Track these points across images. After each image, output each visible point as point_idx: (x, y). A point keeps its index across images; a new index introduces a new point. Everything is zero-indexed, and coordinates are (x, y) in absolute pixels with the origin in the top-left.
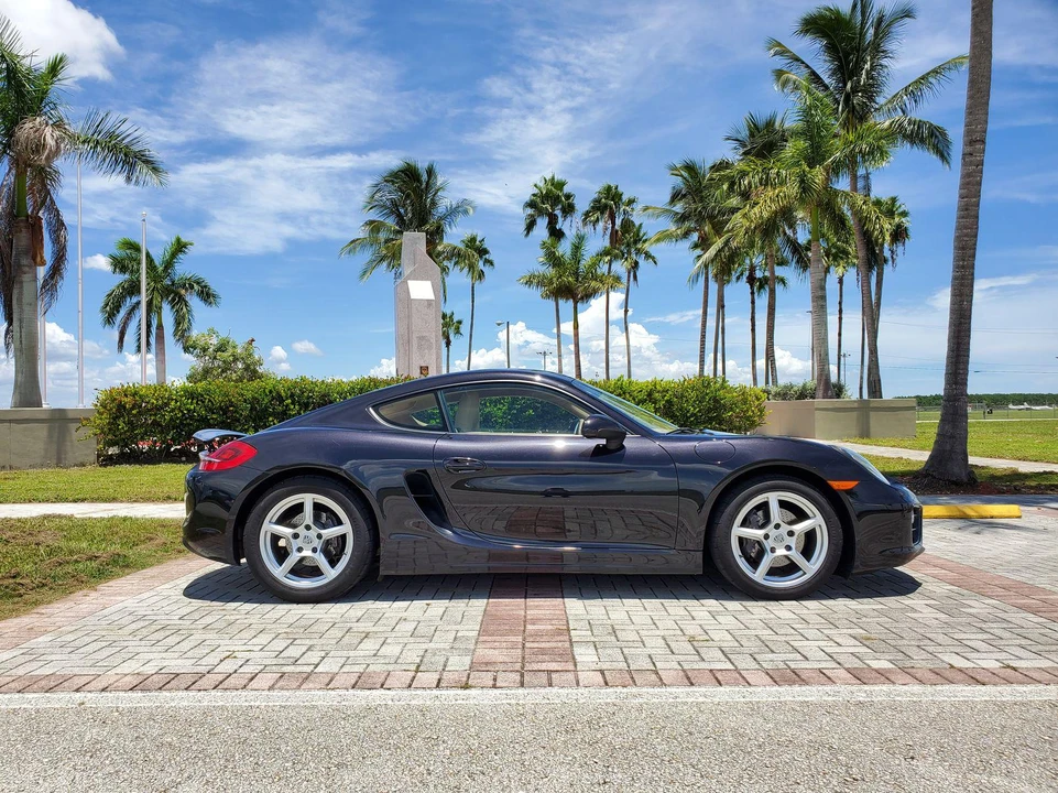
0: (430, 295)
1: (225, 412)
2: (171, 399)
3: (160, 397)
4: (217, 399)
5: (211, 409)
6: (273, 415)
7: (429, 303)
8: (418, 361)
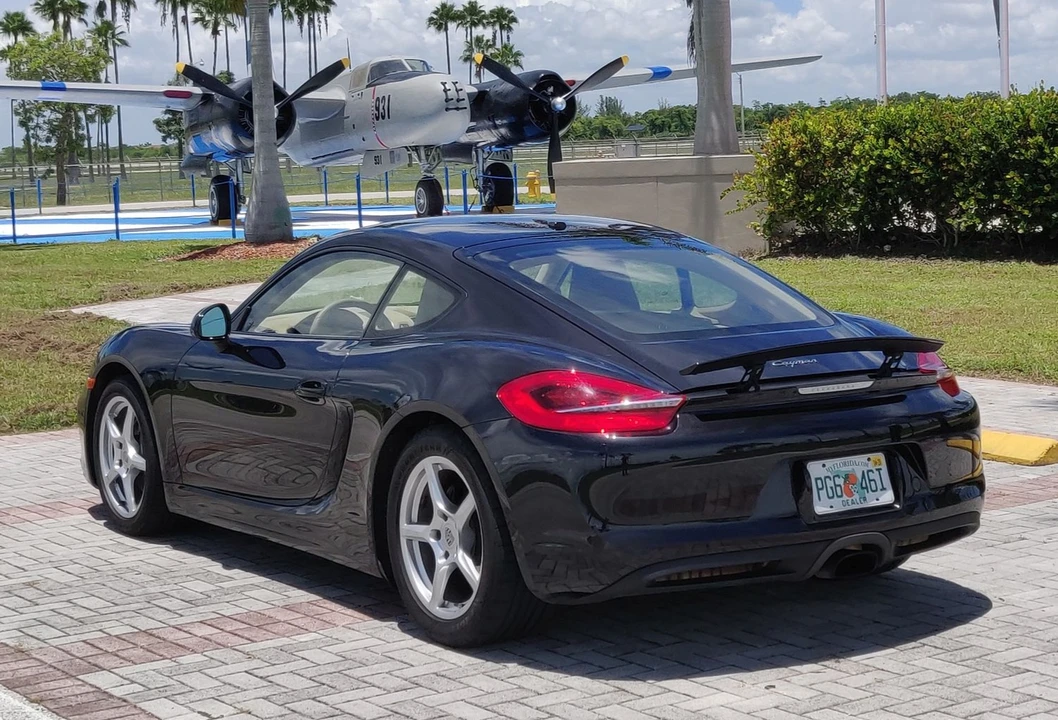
1: (938, 161)
2: (860, 138)
3: (842, 136)
4: (925, 136)
5: (917, 157)
6: (1019, 166)
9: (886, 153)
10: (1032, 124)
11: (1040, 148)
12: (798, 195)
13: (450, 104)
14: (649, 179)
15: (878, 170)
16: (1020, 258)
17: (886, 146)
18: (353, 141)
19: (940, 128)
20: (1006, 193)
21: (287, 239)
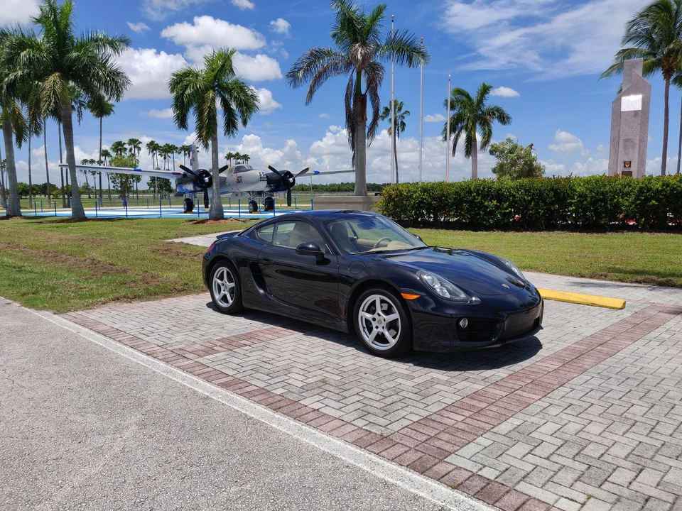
0: (639, 107)
1: (441, 200)
2: (415, 192)
3: (409, 191)
4: (437, 193)
5: (434, 198)
6: (466, 202)
7: (636, 113)
8: (623, 158)
10: (472, 190)
11: (474, 196)
12: (395, 209)
13: (261, 179)
14: (345, 203)
15: (422, 202)
16: (467, 230)
17: (424, 195)
18: (229, 189)
19: (442, 190)
20: (462, 210)
21: (223, 218)
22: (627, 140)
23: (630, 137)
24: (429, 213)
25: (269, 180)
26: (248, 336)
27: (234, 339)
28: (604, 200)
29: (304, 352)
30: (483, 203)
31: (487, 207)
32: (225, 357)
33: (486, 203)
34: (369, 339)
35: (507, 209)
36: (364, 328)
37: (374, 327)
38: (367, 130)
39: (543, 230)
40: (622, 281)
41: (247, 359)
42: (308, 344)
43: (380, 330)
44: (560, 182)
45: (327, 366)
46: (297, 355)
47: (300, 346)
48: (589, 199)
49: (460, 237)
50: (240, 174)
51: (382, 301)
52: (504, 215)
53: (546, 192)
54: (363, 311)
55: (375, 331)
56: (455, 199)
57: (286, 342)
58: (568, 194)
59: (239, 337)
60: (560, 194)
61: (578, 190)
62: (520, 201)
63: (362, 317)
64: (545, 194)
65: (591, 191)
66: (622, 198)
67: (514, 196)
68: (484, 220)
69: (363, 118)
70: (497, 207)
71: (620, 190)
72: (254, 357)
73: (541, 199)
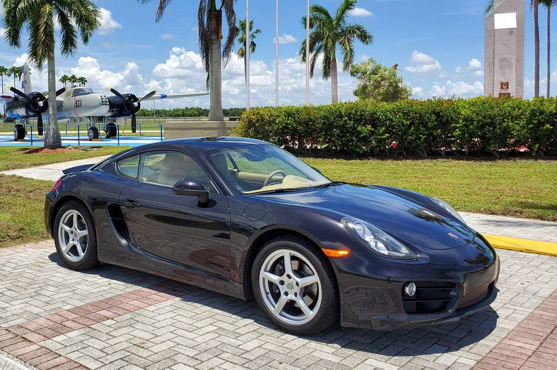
0: (513, 25)
1: (307, 125)
2: (278, 117)
3: (272, 116)
4: (304, 116)
5: (299, 123)
6: (337, 127)
7: (511, 31)
8: (499, 79)
9: (288, 122)
10: (343, 113)
11: (345, 121)
13: (103, 103)
14: (199, 129)
15: (286, 127)
16: (338, 158)
17: (288, 120)
18: (66, 114)
20: (332, 136)
21: (60, 146)
22: (502, 60)
23: (506, 56)
24: (293, 139)
25: (112, 104)
26: (110, 303)
27: (90, 308)
28: (492, 124)
29: (187, 327)
30: (355, 128)
31: (360, 133)
32: (81, 338)
33: (359, 129)
34: (275, 309)
35: (383, 135)
36: (267, 293)
37: (282, 293)
38: (222, 49)
39: (424, 158)
40: (542, 219)
41: (113, 341)
42: (190, 314)
43: (291, 297)
44: (443, 104)
45: (224, 352)
46: (180, 332)
47: (179, 318)
48: (475, 123)
49: (333, 167)
50: (78, 98)
51: (293, 258)
52: (380, 141)
53: (428, 115)
54: (265, 270)
55: (284, 299)
56: (325, 123)
57: (160, 312)
58: (452, 118)
59: (98, 305)
60: (442, 117)
61: (463, 113)
62: (398, 125)
63: (264, 279)
64: (426, 118)
65: (477, 114)
66: (512, 122)
67: (391, 120)
68: (357, 147)
69: (218, 35)
70: (372, 133)
71: (509, 113)
72: (122, 338)
73: (422, 123)
